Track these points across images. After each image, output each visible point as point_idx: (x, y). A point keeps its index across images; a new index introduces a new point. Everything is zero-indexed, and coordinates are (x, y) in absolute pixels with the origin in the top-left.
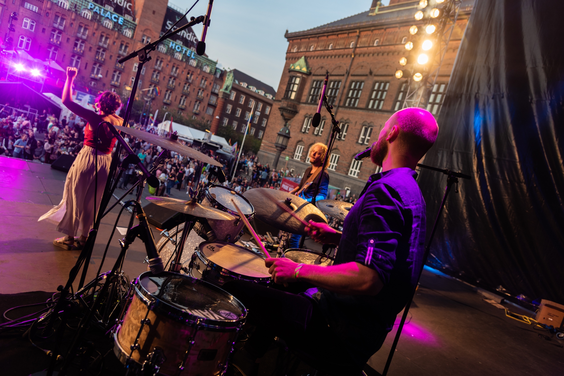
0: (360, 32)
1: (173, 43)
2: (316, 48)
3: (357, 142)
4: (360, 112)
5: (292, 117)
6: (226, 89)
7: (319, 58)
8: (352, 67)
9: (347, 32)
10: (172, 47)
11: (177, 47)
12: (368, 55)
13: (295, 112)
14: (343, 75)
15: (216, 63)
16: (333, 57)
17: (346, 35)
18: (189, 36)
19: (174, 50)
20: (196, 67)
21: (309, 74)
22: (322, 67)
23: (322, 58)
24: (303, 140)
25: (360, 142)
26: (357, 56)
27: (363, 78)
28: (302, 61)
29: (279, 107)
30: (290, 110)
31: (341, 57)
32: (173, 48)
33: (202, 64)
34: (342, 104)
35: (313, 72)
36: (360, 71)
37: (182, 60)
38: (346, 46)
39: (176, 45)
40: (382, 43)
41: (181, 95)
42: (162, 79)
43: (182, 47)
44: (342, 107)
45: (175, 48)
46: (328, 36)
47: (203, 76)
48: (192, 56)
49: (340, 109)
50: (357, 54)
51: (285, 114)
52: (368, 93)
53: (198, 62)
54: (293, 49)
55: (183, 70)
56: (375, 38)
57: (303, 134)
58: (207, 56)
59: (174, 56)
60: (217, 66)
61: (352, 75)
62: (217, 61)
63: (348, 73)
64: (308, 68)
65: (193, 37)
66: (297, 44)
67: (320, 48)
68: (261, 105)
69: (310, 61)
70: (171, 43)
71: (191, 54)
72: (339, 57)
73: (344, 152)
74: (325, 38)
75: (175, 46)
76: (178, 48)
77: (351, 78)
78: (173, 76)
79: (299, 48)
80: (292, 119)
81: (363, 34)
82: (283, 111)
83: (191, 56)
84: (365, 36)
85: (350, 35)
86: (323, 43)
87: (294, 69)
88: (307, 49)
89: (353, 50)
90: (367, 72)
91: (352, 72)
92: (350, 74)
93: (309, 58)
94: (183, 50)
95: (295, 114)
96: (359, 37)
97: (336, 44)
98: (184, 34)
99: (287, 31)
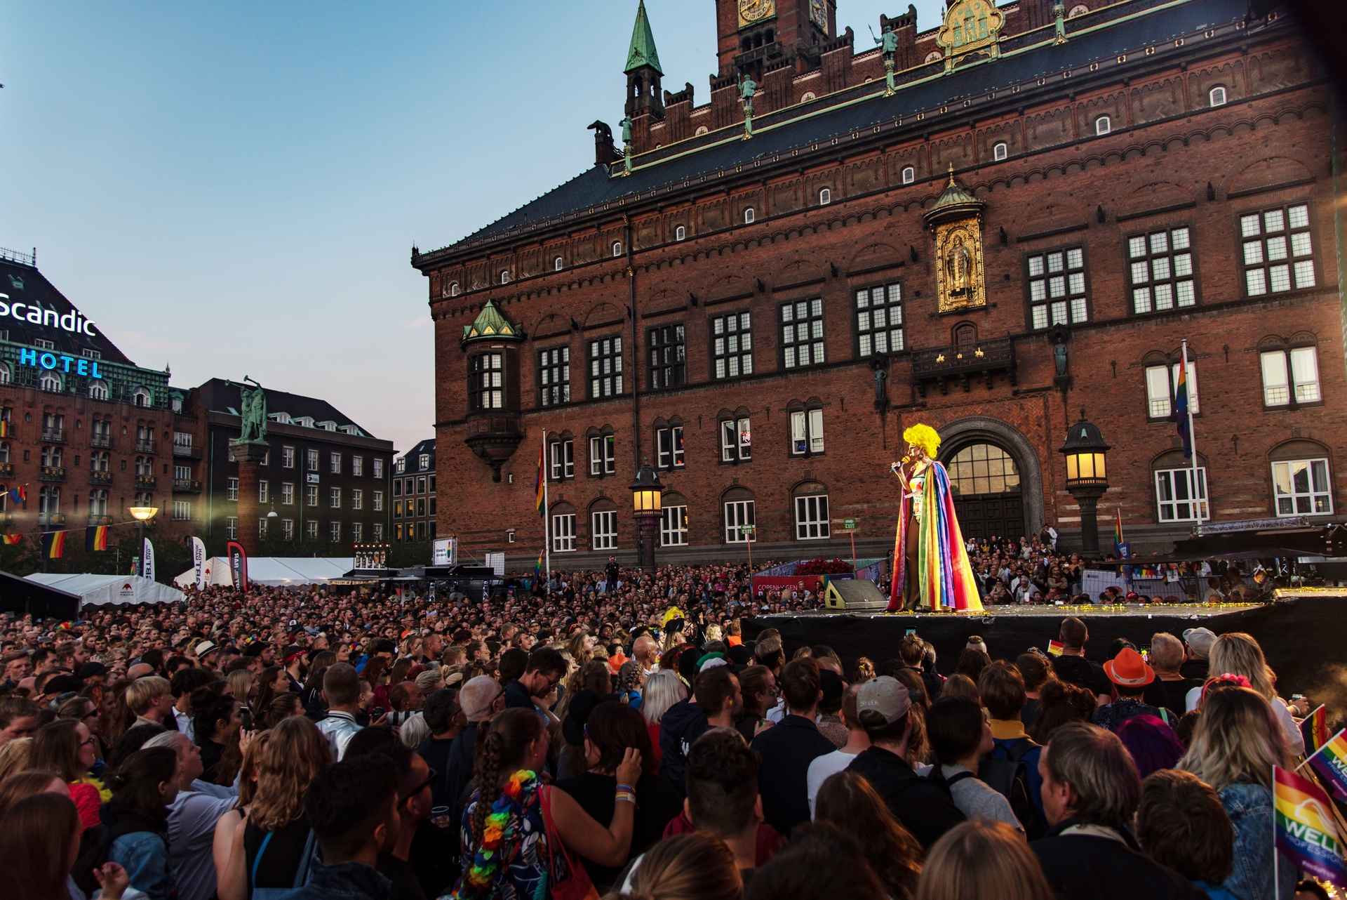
0: (629, 220)
1: (29, 351)
2: (517, 276)
3: (721, 462)
4: (701, 392)
5: (512, 453)
6: (253, 435)
7: (533, 296)
8: (638, 299)
9: (595, 223)
10: (28, 361)
11: (43, 357)
12: (671, 265)
13: (516, 438)
14: (622, 321)
15: (166, 376)
16: (575, 286)
17: (593, 231)
18: (68, 322)
19: (35, 370)
20: (111, 402)
21: (520, 339)
22: (552, 316)
23: (544, 294)
24: (565, 498)
25: (726, 458)
26: (641, 272)
27: (678, 317)
28: (489, 312)
29: (465, 437)
30: (502, 437)
31: (596, 282)
32: (33, 363)
33: (127, 387)
34: (643, 387)
35: (530, 331)
36: (661, 304)
37: (66, 392)
38: (601, 255)
39: (39, 353)
40: (697, 231)
41: (90, 489)
42: (19, 461)
43: (56, 355)
44: (645, 394)
45: (39, 364)
46: (541, 243)
47: (141, 420)
48: (95, 375)
49: (644, 399)
50: (640, 267)
51: (489, 449)
52: (704, 347)
53: (114, 385)
54: (448, 289)
55: (79, 417)
56: (673, 225)
57: (560, 486)
58: (133, 364)
59: (40, 387)
60: (172, 383)
61: (644, 317)
62: (168, 369)
63: (632, 313)
64: (512, 326)
65: (80, 320)
66: (456, 275)
67: (529, 272)
68: (313, 456)
69: (512, 310)
70: (24, 351)
71: (90, 368)
72: (591, 283)
73: (695, 494)
74: (536, 247)
75: (38, 358)
76: (48, 360)
77: (644, 324)
78: (54, 443)
79: (465, 285)
80: (511, 459)
81: (638, 221)
82: (483, 443)
83: (90, 374)
84: (646, 224)
85: (604, 229)
86: (534, 261)
87: (479, 335)
88: (491, 283)
89: (626, 260)
90: (684, 300)
91: (640, 309)
92: (639, 316)
93: (504, 303)
94: (63, 362)
95: (519, 443)
96: (630, 228)
97: (572, 255)
98: (51, 318)
99: (415, 251)
